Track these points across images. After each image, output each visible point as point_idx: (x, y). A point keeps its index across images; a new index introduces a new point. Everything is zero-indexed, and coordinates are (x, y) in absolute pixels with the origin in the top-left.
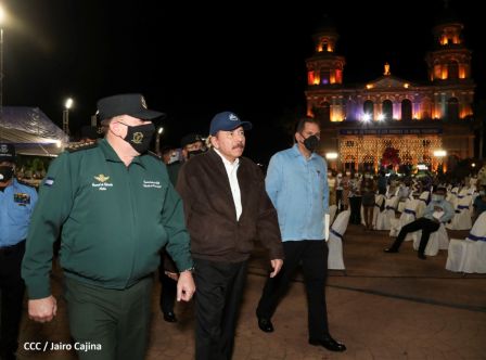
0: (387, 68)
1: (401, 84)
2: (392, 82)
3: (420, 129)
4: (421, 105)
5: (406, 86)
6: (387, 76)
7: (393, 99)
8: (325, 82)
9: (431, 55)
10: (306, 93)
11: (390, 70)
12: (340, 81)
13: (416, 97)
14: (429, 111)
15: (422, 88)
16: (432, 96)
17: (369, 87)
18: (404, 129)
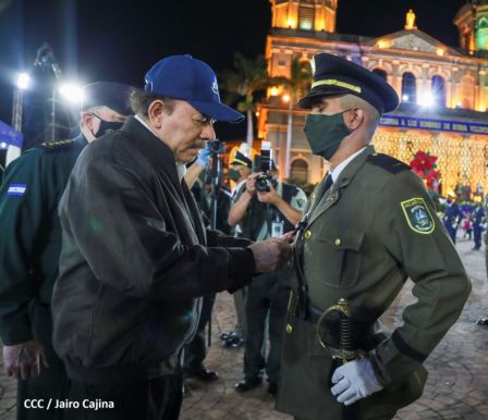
0: (411, 18)
1: (433, 47)
2: (419, 43)
3: (468, 125)
4: (460, 87)
5: (441, 52)
6: (412, 31)
7: (417, 72)
8: (306, 25)
9: (474, 11)
10: (270, 39)
11: (416, 23)
12: (331, 30)
13: (454, 74)
14: (471, 99)
15: (462, 60)
16: (476, 74)
17: (383, 44)
18: (442, 122)
